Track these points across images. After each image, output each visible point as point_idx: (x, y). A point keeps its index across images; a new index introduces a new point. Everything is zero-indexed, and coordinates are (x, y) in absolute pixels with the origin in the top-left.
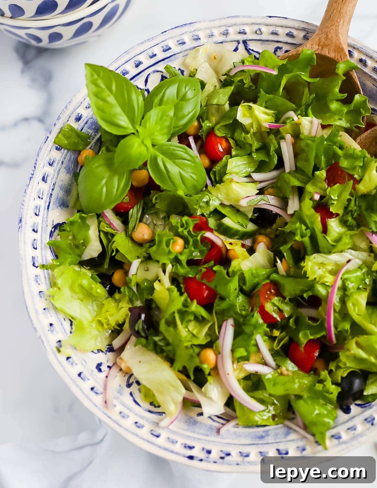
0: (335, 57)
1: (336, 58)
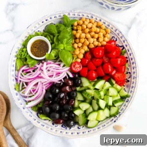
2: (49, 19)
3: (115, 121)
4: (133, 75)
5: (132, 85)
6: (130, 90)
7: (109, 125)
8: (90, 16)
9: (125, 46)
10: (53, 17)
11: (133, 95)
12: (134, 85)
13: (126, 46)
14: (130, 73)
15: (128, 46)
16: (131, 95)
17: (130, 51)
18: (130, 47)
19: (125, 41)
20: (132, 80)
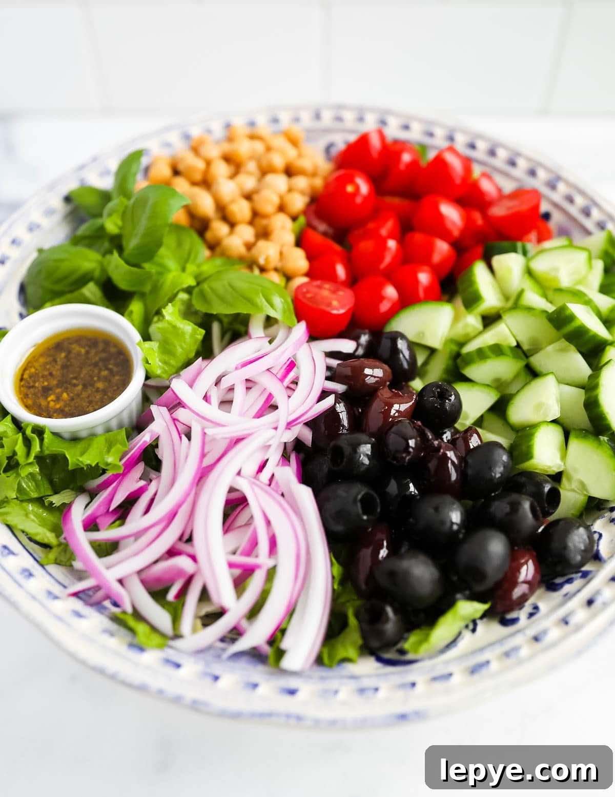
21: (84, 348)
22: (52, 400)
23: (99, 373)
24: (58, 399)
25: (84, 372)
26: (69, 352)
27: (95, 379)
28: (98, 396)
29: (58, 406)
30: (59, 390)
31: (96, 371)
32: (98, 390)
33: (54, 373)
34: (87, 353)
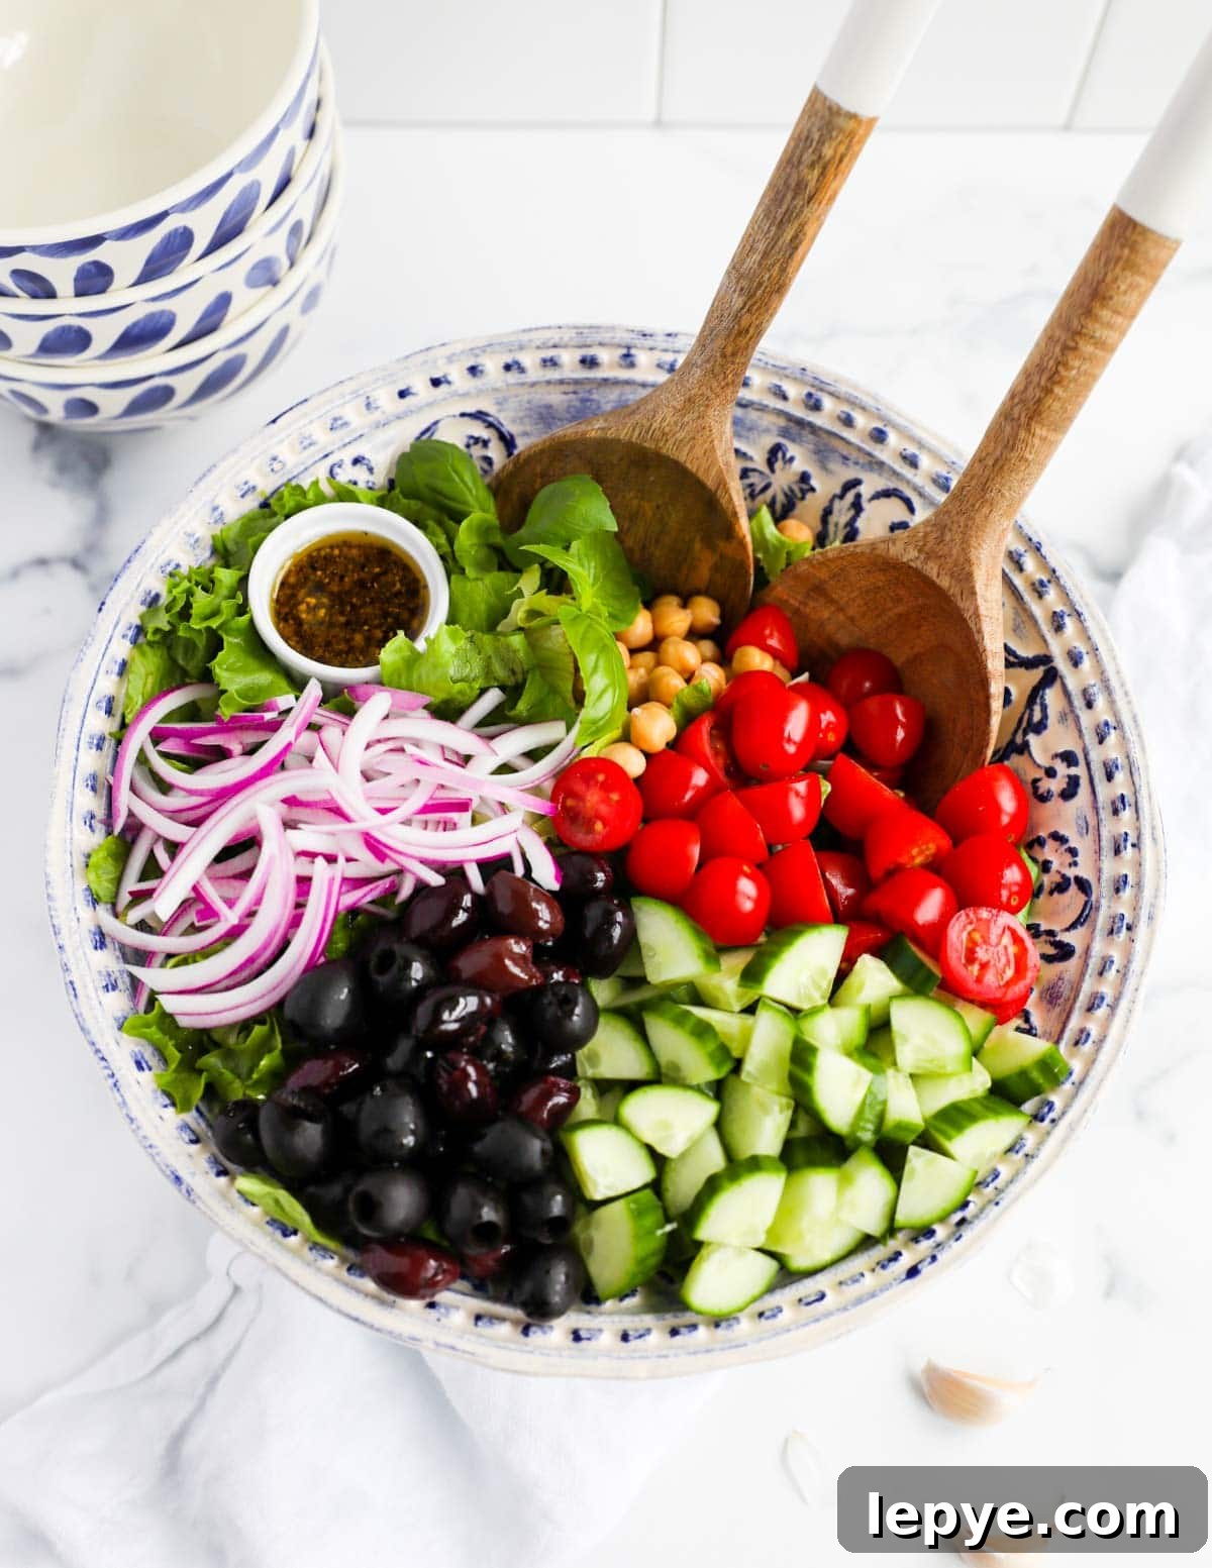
0: (950, 587)
1: (952, 591)
2: (457, 374)
3: (913, 1272)
4: (1108, 907)
5: (1087, 987)
6: (1074, 1023)
7: (859, 1301)
8: (793, 391)
9: (1061, 664)
10: (492, 365)
11: (1092, 1062)
12: (1107, 989)
13: (1075, 660)
14: (1083, 885)
15: (1087, 664)
16: (1077, 1066)
17: (1100, 702)
18: (1102, 674)
19: (1069, 623)
20: (1098, 948)
21: (402, 585)
22: (308, 604)
23: (376, 627)
24: (312, 609)
25: (369, 610)
26: (384, 573)
27: (366, 628)
28: (342, 646)
29: (304, 616)
30: (325, 600)
31: (376, 622)
32: (348, 641)
33: (346, 579)
34: (398, 594)
